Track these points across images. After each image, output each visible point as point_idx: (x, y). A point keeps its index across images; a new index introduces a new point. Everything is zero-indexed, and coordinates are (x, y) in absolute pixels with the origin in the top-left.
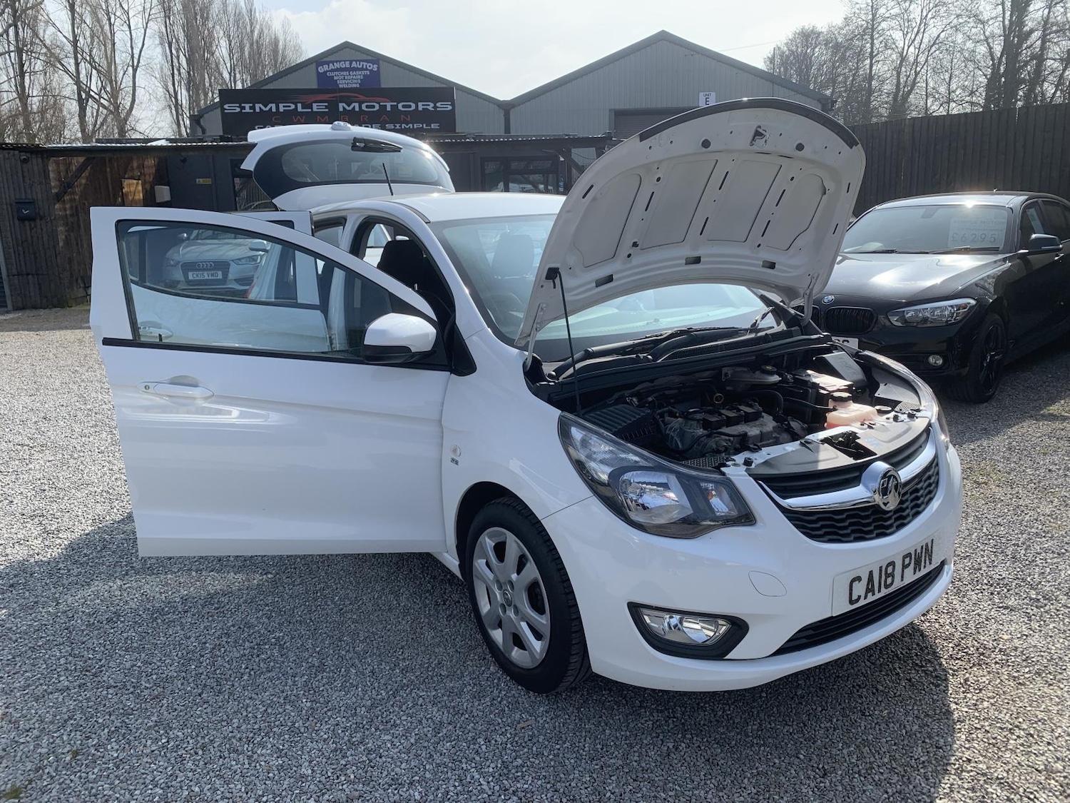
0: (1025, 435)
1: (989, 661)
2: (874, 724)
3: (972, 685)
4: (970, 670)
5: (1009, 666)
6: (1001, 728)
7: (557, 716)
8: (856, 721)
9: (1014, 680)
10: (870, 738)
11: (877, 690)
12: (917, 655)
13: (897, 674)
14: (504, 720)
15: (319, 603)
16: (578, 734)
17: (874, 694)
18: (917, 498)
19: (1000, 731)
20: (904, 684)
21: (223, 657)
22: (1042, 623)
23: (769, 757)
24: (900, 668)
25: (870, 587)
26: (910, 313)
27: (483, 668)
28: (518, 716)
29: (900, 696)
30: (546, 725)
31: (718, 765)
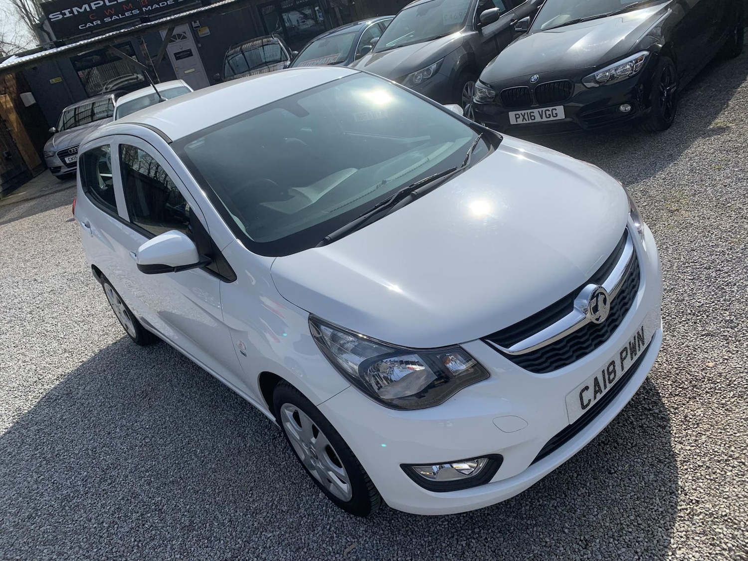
0: (702, 154)
1: (701, 392)
2: (619, 481)
3: (691, 420)
4: (687, 405)
5: (717, 393)
6: (719, 461)
7: (374, 533)
8: (605, 482)
9: (723, 407)
10: (617, 497)
11: (618, 444)
12: (644, 399)
13: (632, 423)
14: (334, 547)
15: (186, 459)
16: (391, 549)
17: (615, 448)
18: (624, 298)
19: (718, 464)
20: (638, 432)
21: (117, 534)
22: (737, 343)
23: (541, 536)
24: (633, 415)
25: (597, 389)
26: (599, 75)
27: (314, 497)
28: (344, 540)
29: (636, 445)
30: (367, 545)
31: (502, 555)
